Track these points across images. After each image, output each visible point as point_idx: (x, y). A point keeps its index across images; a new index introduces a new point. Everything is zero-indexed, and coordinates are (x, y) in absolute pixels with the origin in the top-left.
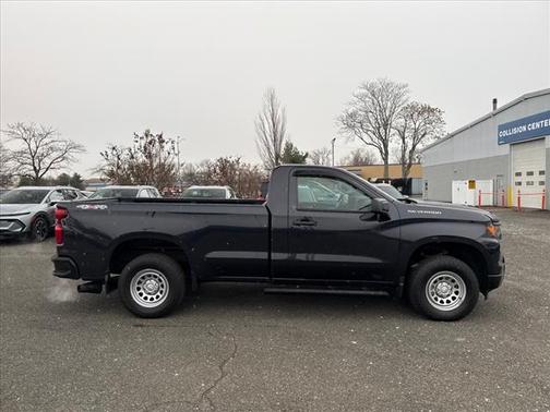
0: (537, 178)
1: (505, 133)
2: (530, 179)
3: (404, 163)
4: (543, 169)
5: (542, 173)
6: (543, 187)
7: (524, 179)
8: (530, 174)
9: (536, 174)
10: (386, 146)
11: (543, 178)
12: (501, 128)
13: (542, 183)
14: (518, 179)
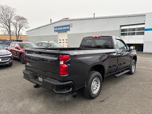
0: (65, 41)
1: (56, 29)
2: (63, 41)
3: (16, 35)
4: (67, 39)
5: (66, 40)
6: (67, 43)
7: (62, 41)
8: (63, 40)
9: (65, 40)
10: (9, 29)
11: (67, 41)
12: (55, 28)
13: (67, 42)
14: (60, 41)
